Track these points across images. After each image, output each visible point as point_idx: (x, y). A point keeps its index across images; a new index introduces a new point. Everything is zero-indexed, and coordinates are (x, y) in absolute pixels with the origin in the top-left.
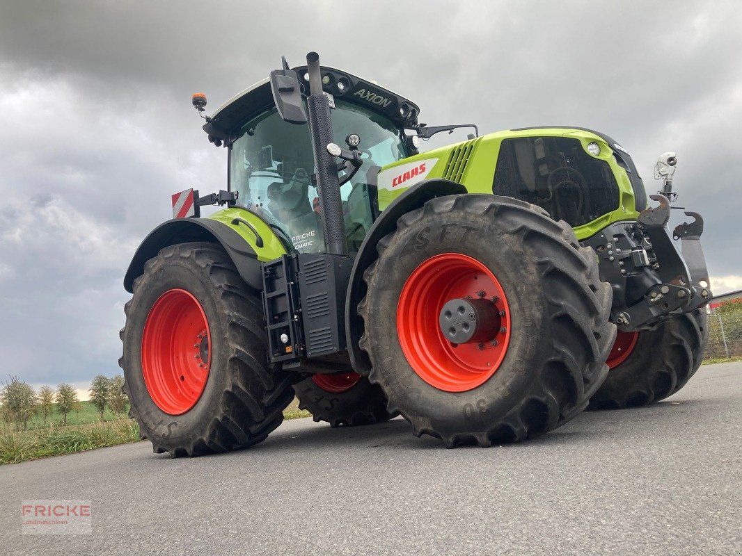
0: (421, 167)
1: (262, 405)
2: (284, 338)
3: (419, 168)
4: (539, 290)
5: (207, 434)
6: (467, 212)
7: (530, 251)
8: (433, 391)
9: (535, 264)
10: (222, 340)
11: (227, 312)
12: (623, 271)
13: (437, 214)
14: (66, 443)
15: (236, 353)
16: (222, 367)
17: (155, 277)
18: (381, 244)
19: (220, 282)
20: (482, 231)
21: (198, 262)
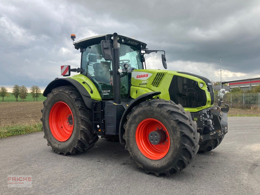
0: (147, 75)
1: (89, 143)
2: (98, 126)
3: (146, 75)
4: (179, 139)
5: (71, 151)
6: (161, 109)
7: (179, 127)
8: (144, 157)
9: (179, 131)
10: (78, 124)
11: (80, 115)
12: (204, 124)
13: (152, 107)
14: (16, 131)
15: (82, 129)
16: (77, 132)
17: (55, 96)
18: (133, 109)
19: (78, 105)
20: (165, 117)
21: (71, 96)
